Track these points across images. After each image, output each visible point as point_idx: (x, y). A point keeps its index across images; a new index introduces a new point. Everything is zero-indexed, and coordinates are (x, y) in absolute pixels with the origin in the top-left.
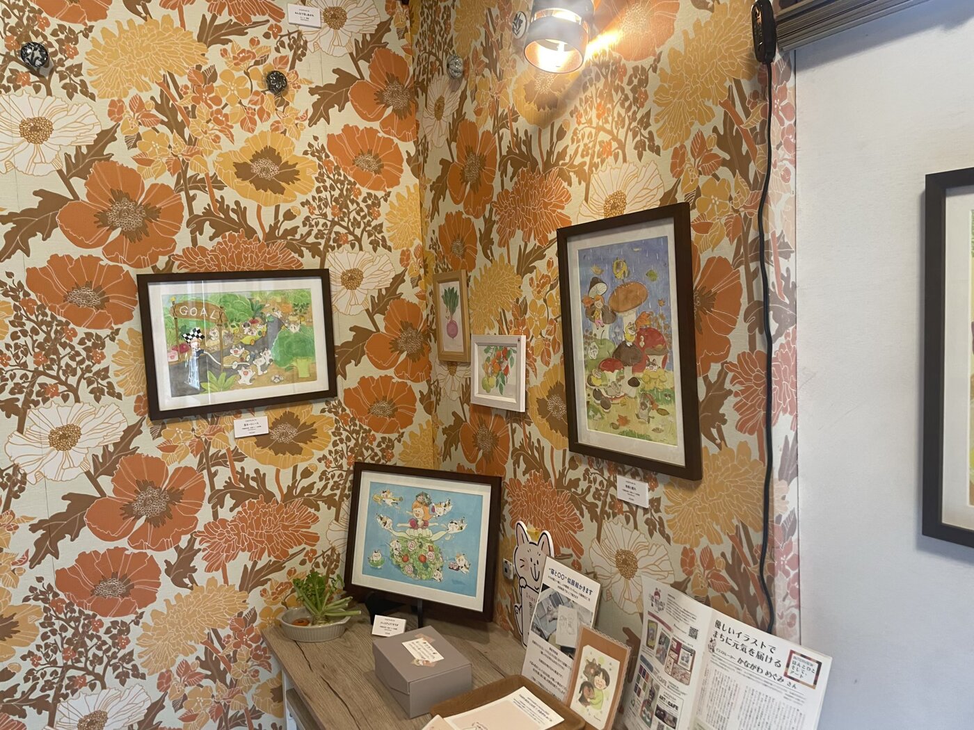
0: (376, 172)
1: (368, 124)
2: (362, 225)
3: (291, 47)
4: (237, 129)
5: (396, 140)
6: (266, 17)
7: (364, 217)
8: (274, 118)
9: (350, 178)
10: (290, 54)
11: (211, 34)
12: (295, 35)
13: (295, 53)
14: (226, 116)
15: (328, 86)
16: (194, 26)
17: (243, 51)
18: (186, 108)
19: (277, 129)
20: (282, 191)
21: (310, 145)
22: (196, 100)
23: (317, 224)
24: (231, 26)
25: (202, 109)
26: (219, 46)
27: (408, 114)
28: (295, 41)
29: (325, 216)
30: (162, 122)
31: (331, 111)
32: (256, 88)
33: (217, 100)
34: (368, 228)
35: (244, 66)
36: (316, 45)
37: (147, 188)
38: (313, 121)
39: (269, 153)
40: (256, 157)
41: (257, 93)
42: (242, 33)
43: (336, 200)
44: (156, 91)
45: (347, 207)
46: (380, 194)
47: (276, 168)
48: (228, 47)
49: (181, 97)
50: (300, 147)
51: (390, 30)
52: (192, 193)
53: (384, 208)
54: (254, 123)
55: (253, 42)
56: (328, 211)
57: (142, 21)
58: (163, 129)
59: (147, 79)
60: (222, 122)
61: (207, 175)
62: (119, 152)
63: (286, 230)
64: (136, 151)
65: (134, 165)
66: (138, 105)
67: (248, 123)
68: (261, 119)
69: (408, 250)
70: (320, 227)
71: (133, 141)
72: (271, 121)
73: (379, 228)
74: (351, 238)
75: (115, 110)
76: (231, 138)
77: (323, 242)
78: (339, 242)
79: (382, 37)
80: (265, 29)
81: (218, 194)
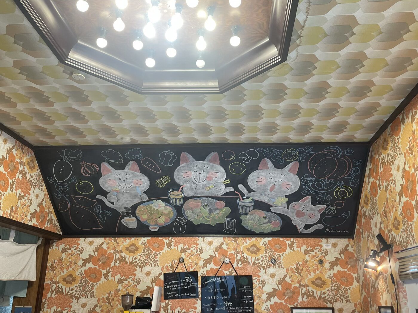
0: (346, 282)
1: (344, 270)
2: (343, 296)
3: (324, 253)
4: (312, 273)
5: (352, 274)
6: (319, 247)
7: (343, 294)
8: (320, 270)
9: (339, 284)
10: (324, 255)
11: (306, 252)
12: (325, 250)
13: (325, 254)
14: (309, 270)
15: (333, 261)
16: (303, 251)
17: (313, 255)
18: (301, 269)
19: (321, 272)
20: (322, 287)
21: (329, 276)
22: (303, 267)
23: (331, 296)
24: (311, 250)
25: (305, 269)
26: (308, 255)
27: (355, 267)
28: (325, 252)
29: (333, 293)
30: (296, 272)
31: (334, 267)
32: (316, 263)
33: (308, 267)
34: (344, 297)
35: (313, 259)
36: (330, 252)
37: (293, 287)
38: (330, 270)
39: (319, 278)
40: (316, 279)
41: (316, 264)
42: (313, 251)
43: (336, 289)
44: (295, 266)
45: (339, 291)
46: (348, 288)
47: (321, 282)
48: (310, 255)
49: (300, 267)
50: (326, 276)
51: (349, 246)
52: (302, 288)
53: (349, 291)
54: (316, 271)
55: (316, 253)
56: (334, 292)
57: (293, 251)
58: (296, 274)
59: (293, 263)
60: (309, 272)
61: (305, 284)
62: (288, 280)
63: (323, 297)
64: (291, 279)
65: (290, 282)
66: (292, 269)
67: (314, 271)
68: (317, 270)
69: (356, 303)
70: (332, 296)
71: (290, 277)
72: (320, 271)
73: (348, 297)
74: (340, 299)
75: (287, 270)
76: (311, 275)
77: (332, 300)
78: (337, 300)
79: (347, 248)
80: (318, 250)
81: (308, 288)
